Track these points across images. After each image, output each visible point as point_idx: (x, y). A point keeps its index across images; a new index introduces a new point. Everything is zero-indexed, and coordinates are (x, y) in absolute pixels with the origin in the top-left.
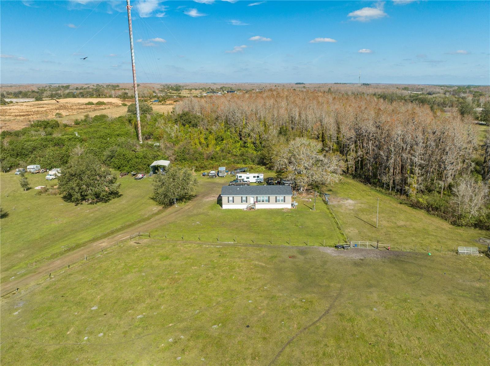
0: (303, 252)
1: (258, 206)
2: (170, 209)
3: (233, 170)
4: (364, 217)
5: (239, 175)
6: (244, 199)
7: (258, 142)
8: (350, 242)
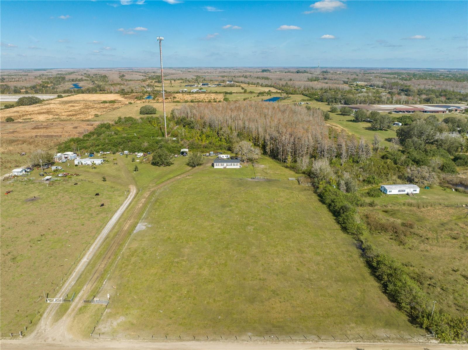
0: (241, 179)
1: (228, 167)
2: (195, 168)
3: (217, 153)
4: (265, 171)
5: (219, 155)
6: (222, 164)
7: (227, 138)
8: (257, 177)
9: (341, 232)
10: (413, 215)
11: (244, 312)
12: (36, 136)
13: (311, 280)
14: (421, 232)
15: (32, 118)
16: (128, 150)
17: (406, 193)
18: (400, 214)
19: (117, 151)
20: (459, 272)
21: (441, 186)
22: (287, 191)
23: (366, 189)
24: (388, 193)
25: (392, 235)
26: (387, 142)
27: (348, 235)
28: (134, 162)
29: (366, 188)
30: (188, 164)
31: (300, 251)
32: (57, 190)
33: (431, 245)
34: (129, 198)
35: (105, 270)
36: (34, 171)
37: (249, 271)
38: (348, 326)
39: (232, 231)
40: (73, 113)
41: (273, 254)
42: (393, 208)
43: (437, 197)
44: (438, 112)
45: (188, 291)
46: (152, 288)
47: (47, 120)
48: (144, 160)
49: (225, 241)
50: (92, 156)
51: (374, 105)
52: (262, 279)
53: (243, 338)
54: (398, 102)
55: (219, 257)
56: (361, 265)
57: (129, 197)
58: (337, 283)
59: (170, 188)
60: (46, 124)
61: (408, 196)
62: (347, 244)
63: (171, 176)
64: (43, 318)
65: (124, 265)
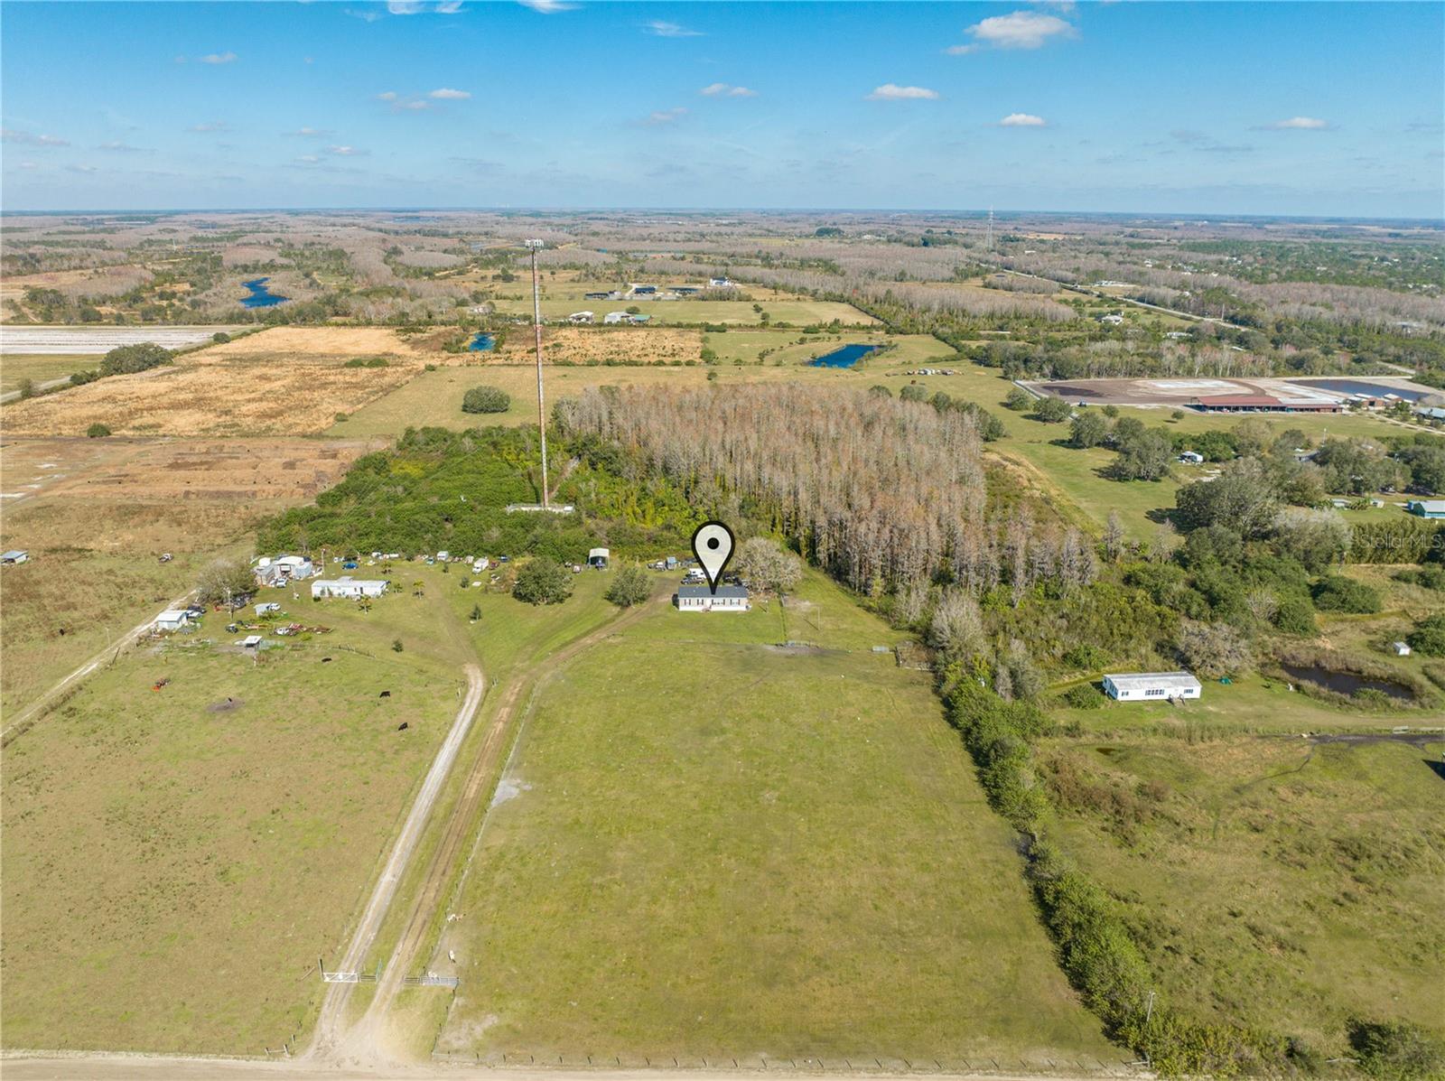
0: (749, 649)
1: (714, 608)
2: (629, 611)
3: (684, 559)
4: (812, 620)
5: (692, 570)
6: (700, 601)
7: (713, 513)
8: (790, 642)
9: (987, 808)
10: (1171, 761)
11: (751, 1007)
12: (187, 494)
13: (902, 934)
14: (1178, 813)
15: (160, 426)
16: (447, 549)
17: (1165, 697)
18: (1140, 758)
19: (419, 551)
20: (1241, 919)
21: (1262, 675)
22: (866, 686)
23: (1067, 684)
24: (1120, 698)
25: (1107, 820)
26: (1151, 523)
27: (1003, 819)
28: (466, 589)
29: (1067, 680)
30: (611, 597)
31: (885, 860)
32: (282, 679)
33: (1195, 847)
34: (467, 705)
35: (438, 906)
36: (209, 617)
37: (765, 909)
38: (972, 1041)
39: (725, 803)
40: (271, 405)
41: (821, 867)
42: (1125, 741)
43: (1243, 709)
44: (1318, 410)
45: (629, 958)
46: (548, 949)
47: (203, 430)
48: (493, 582)
49: (709, 831)
50: (352, 567)
51: (1140, 382)
52: (793, 929)
53: (749, 1063)
54: (1211, 370)
55: (696, 873)
56: (1022, 897)
57: (468, 700)
58: (960, 943)
59: (569, 674)
60: (201, 447)
61: (1171, 707)
62: (997, 842)
63: (569, 636)
64: (322, 1016)
65: (479, 891)
